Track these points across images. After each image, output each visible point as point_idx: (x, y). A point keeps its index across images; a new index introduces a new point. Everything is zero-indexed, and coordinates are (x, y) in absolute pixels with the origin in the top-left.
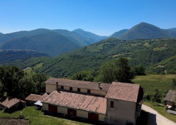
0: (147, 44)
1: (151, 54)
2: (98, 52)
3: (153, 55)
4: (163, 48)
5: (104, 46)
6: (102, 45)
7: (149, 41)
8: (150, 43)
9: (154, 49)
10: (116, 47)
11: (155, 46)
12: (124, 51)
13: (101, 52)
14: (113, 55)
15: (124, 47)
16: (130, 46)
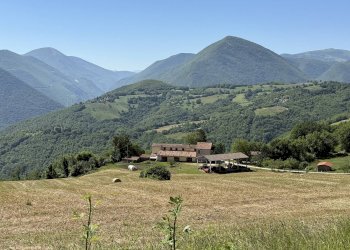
0: (240, 99)
1: (251, 123)
2: (116, 120)
3: (254, 125)
4: (278, 109)
5: (131, 102)
6: (125, 99)
7: (246, 89)
8: (249, 96)
9: (258, 112)
10: (163, 107)
11: (259, 104)
12: (184, 116)
13: (125, 118)
14: (158, 127)
15: (185, 106)
16: (199, 102)
